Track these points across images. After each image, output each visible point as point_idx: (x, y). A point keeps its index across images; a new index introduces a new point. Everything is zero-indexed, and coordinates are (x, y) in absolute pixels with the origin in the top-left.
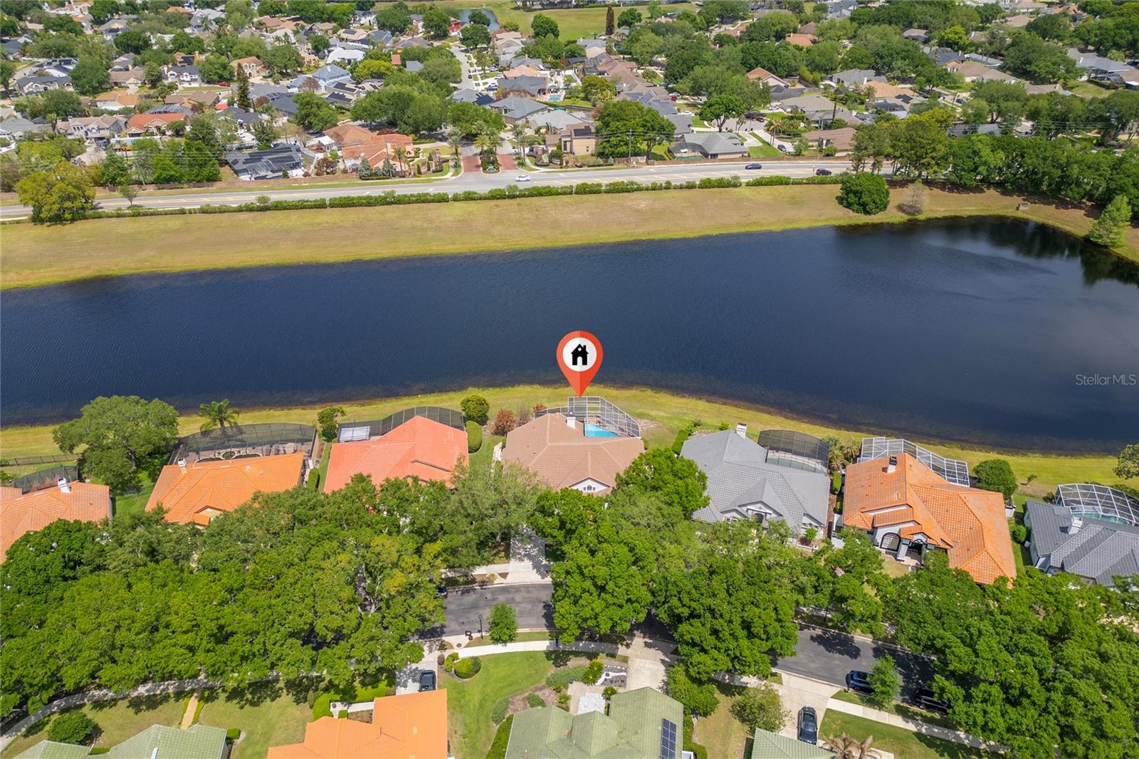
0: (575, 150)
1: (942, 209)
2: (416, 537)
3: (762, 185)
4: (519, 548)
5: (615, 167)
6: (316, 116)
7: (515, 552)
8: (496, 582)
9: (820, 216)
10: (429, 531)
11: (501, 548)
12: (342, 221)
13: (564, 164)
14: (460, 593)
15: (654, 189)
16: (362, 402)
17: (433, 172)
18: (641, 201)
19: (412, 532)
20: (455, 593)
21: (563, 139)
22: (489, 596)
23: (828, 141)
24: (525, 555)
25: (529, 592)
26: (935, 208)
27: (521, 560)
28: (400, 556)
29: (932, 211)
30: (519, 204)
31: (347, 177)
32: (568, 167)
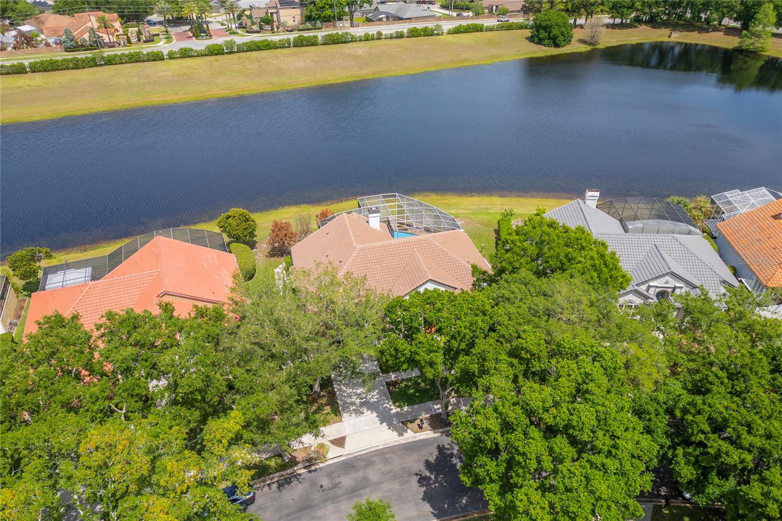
0: (282, 20)
1: (614, 40)
2: (184, 411)
3: (461, 32)
4: (350, 396)
5: (323, 30)
6: (13, 10)
7: (345, 403)
8: (330, 455)
9: (519, 51)
10: (209, 397)
11: (324, 401)
12: (46, 84)
13: (276, 29)
14: (274, 486)
15: (368, 40)
16: (82, 248)
17: (145, 42)
18: (359, 49)
19: (175, 403)
20: (266, 489)
21: (270, 11)
22: (325, 483)
23: (497, 7)
24: (362, 404)
25: (386, 461)
26: (607, 40)
27: (359, 412)
28: (153, 461)
29: (607, 42)
30: (239, 58)
31: (50, 51)
32: (280, 32)
